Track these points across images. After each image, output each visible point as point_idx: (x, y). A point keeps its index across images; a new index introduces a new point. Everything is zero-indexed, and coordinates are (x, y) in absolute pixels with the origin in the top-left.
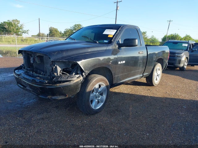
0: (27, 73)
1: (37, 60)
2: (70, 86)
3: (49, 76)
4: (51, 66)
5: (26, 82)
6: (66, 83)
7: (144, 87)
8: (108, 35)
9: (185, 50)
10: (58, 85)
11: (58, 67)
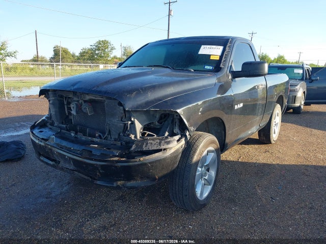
0: (60, 136)
1: (87, 109)
2: (164, 159)
3: (115, 140)
4: (121, 120)
5: (65, 156)
6: (157, 154)
7: (256, 146)
8: (209, 56)
9: (299, 80)
10: (142, 159)
11: (137, 122)
